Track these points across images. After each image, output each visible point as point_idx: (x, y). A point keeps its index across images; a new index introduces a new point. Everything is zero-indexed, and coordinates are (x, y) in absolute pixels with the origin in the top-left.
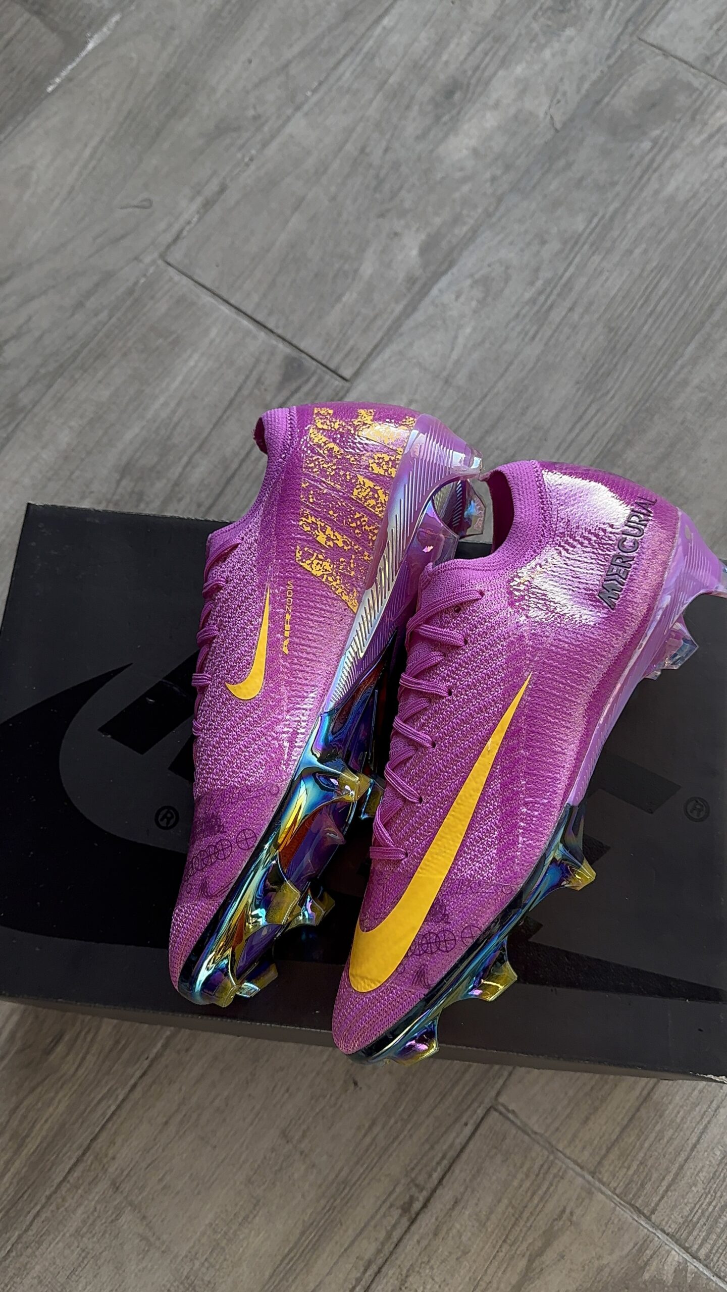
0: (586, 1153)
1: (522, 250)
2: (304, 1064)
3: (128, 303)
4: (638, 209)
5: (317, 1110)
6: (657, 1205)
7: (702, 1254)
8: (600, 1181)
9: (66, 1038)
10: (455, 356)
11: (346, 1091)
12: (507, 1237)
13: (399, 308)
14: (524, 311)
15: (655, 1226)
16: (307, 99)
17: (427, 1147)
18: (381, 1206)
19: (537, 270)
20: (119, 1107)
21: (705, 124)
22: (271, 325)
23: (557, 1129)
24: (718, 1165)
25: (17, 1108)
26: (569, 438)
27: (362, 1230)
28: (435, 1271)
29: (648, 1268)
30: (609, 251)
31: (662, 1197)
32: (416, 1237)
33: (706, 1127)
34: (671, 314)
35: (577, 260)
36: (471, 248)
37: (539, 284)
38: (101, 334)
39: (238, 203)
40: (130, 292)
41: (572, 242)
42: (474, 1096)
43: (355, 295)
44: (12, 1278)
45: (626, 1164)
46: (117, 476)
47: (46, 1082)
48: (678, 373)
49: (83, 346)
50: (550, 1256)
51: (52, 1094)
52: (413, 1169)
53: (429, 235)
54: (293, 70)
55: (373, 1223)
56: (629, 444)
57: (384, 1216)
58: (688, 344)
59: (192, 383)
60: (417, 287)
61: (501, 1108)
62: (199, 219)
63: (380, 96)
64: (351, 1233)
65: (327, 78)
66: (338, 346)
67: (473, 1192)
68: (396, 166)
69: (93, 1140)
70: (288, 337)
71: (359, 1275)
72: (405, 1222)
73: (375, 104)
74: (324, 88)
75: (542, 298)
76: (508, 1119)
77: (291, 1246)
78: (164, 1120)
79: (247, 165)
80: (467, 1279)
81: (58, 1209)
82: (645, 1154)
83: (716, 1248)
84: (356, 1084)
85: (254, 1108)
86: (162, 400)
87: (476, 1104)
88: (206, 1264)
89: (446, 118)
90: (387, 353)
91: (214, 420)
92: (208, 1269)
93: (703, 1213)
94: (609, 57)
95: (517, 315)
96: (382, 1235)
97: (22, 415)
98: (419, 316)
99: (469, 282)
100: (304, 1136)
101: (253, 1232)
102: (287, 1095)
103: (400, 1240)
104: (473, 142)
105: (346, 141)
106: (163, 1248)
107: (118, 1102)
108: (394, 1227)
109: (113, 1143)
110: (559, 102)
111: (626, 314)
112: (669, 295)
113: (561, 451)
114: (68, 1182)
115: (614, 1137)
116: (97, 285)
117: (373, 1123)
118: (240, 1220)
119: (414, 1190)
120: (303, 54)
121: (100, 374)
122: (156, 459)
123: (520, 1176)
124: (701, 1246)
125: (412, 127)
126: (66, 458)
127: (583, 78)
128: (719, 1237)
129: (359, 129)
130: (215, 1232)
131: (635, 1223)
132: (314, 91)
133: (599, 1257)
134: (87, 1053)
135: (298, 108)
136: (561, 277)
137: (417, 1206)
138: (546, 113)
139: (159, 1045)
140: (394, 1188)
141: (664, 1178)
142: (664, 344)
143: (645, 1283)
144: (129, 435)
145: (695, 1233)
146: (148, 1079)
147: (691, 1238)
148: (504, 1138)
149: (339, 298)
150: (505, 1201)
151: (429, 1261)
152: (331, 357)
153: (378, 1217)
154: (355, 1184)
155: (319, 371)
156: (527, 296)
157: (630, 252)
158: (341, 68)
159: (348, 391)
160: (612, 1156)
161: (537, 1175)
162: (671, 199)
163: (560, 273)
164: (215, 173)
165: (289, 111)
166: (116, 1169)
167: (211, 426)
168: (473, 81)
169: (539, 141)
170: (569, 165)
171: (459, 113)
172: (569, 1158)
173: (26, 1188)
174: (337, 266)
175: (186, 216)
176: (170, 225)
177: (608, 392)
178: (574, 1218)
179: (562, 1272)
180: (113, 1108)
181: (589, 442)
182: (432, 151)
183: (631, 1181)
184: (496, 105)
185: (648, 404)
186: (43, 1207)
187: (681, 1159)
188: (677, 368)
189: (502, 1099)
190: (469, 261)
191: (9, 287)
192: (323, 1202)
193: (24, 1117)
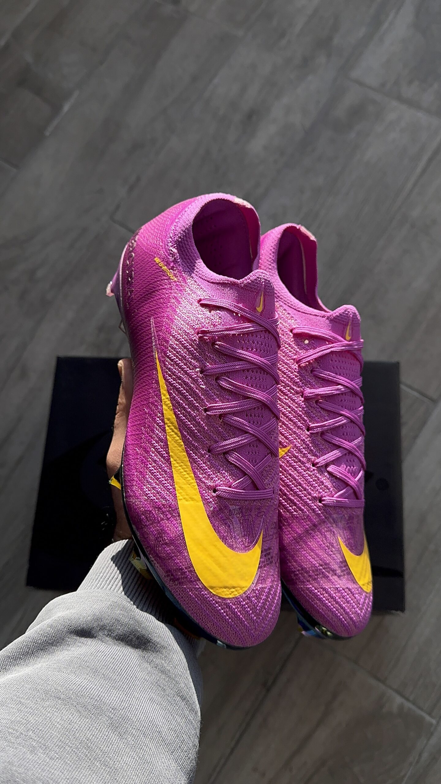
6: (388, 674)
7: (412, 698)
29: (384, 707)
83: (418, 695)
124: (410, 693)
133: (360, 703)
145: (407, 687)
147: (406, 691)
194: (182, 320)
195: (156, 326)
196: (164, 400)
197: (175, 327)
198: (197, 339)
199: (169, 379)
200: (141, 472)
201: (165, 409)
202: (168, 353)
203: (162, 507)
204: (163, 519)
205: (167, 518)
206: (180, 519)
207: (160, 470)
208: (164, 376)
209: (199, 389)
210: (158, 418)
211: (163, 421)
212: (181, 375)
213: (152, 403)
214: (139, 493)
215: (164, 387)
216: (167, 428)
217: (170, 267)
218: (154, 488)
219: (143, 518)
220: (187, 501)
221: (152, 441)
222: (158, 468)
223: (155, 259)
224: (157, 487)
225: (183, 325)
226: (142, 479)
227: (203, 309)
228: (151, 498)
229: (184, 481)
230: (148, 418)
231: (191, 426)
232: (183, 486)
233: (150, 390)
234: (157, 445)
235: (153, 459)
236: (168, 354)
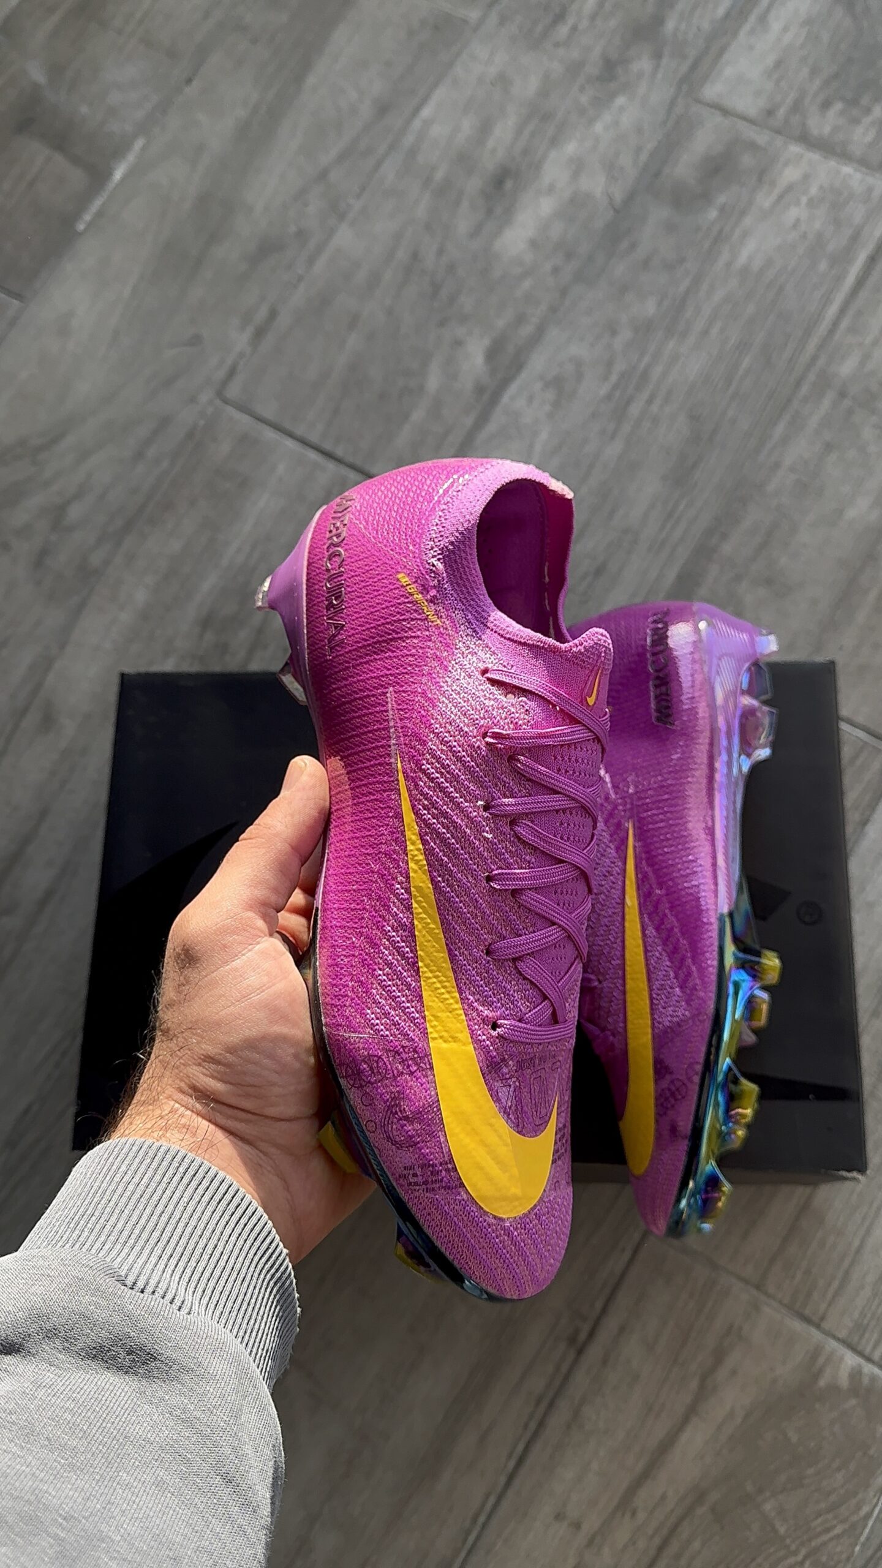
0: (749, 1268)
1: (592, 344)
3: (190, 447)
4: (711, 285)
6: (826, 1311)
8: (766, 1294)
12: (676, 1358)
13: (469, 421)
14: (600, 410)
15: (827, 1333)
16: (350, 206)
17: (587, 1276)
18: (545, 1343)
19: (610, 364)
21: (773, 184)
22: (339, 452)
23: (717, 1246)
26: (661, 539)
27: (531, 1364)
28: (607, 1398)
29: (821, 1375)
30: (684, 335)
31: (829, 1305)
32: (585, 1369)
33: (869, 1230)
35: (651, 347)
36: (540, 347)
37: (614, 378)
38: (166, 484)
39: (290, 329)
40: (190, 435)
41: (644, 329)
42: (628, 1221)
43: (423, 413)
45: (790, 1274)
48: (769, 455)
49: (149, 498)
50: (722, 1373)
52: (575, 1300)
53: (493, 340)
54: (333, 176)
55: (540, 1358)
56: (724, 536)
57: (551, 1349)
58: (775, 424)
59: (264, 525)
60: (486, 396)
62: (253, 351)
63: (426, 196)
64: (519, 1370)
65: (370, 180)
67: (638, 1317)
68: (451, 268)
71: (531, 1410)
72: (572, 1354)
73: (422, 204)
74: (367, 193)
75: (617, 394)
77: (460, 1387)
79: (296, 286)
80: (640, 1404)
82: (809, 1262)
86: (235, 545)
87: (631, 1230)
89: (499, 210)
92: (380, 1419)
93: (873, 1315)
94: (664, 123)
95: (594, 415)
96: (551, 1369)
97: (94, 579)
98: (492, 427)
99: (540, 384)
101: (421, 1380)
103: (569, 1372)
104: (529, 233)
105: (396, 248)
106: (333, 1402)
108: (562, 1360)
110: (616, 179)
111: (707, 399)
112: (750, 376)
113: (653, 553)
115: (775, 1248)
116: (155, 432)
118: (407, 1367)
119: (578, 1322)
120: (342, 157)
121: (170, 526)
122: (236, 609)
123: (684, 1297)
124: (875, 1347)
125: (463, 225)
126: (145, 618)
127: (639, 149)
129: (408, 233)
130: (383, 1382)
131: (805, 1333)
132: (357, 197)
133: (772, 1369)
135: (342, 217)
136: (636, 368)
137: (583, 1336)
138: (603, 193)
140: (558, 1322)
141: (831, 1284)
142: (750, 427)
143: (820, 1390)
144: (206, 587)
145: (867, 1336)
147: (863, 1342)
149: (407, 417)
150: (671, 1323)
151: (600, 1389)
153: (545, 1351)
156: (602, 393)
157: (706, 332)
158: (383, 169)
160: (775, 1268)
161: (701, 1294)
162: (745, 271)
163: (634, 364)
164: (263, 299)
165: (333, 223)
168: (524, 167)
169: (598, 225)
170: (633, 246)
171: (512, 204)
172: (733, 1274)
174: (401, 384)
175: (238, 349)
176: (223, 360)
177: (696, 485)
178: (743, 1333)
179: (735, 1388)
181: (682, 540)
182: (487, 249)
183: (797, 1290)
184: (551, 189)
185: (739, 494)
187: (846, 1263)
188: (766, 451)
190: (538, 363)
191: (63, 445)
192: (488, 1342)
194: (453, 706)
195: (399, 707)
196: (412, 853)
197: (439, 717)
198: (482, 746)
199: (425, 814)
200: (362, 982)
201: (413, 869)
202: (423, 765)
203: (401, 1050)
204: (402, 1073)
205: (410, 1071)
206: (434, 1075)
207: (399, 983)
208: (413, 807)
209: (480, 840)
210: (399, 884)
211: (408, 891)
212: (448, 810)
213: (386, 855)
214: (358, 1020)
215: (413, 827)
216: (415, 905)
217: (429, 597)
218: (386, 1015)
219: (365, 1069)
220: (445, 1041)
221: (384, 926)
222: (395, 977)
223: (400, 576)
224: (393, 1013)
225: (456, 715)
226: (364, 995)
227: (494, 689)
228: (382, 1033)
229: (440, 1004)
230: (376, 881)
231: (461, 905)
232: (439, 1014)
233: (382, 828)
234: (394, 934)
235: (386, 959)
236: (423, 767)
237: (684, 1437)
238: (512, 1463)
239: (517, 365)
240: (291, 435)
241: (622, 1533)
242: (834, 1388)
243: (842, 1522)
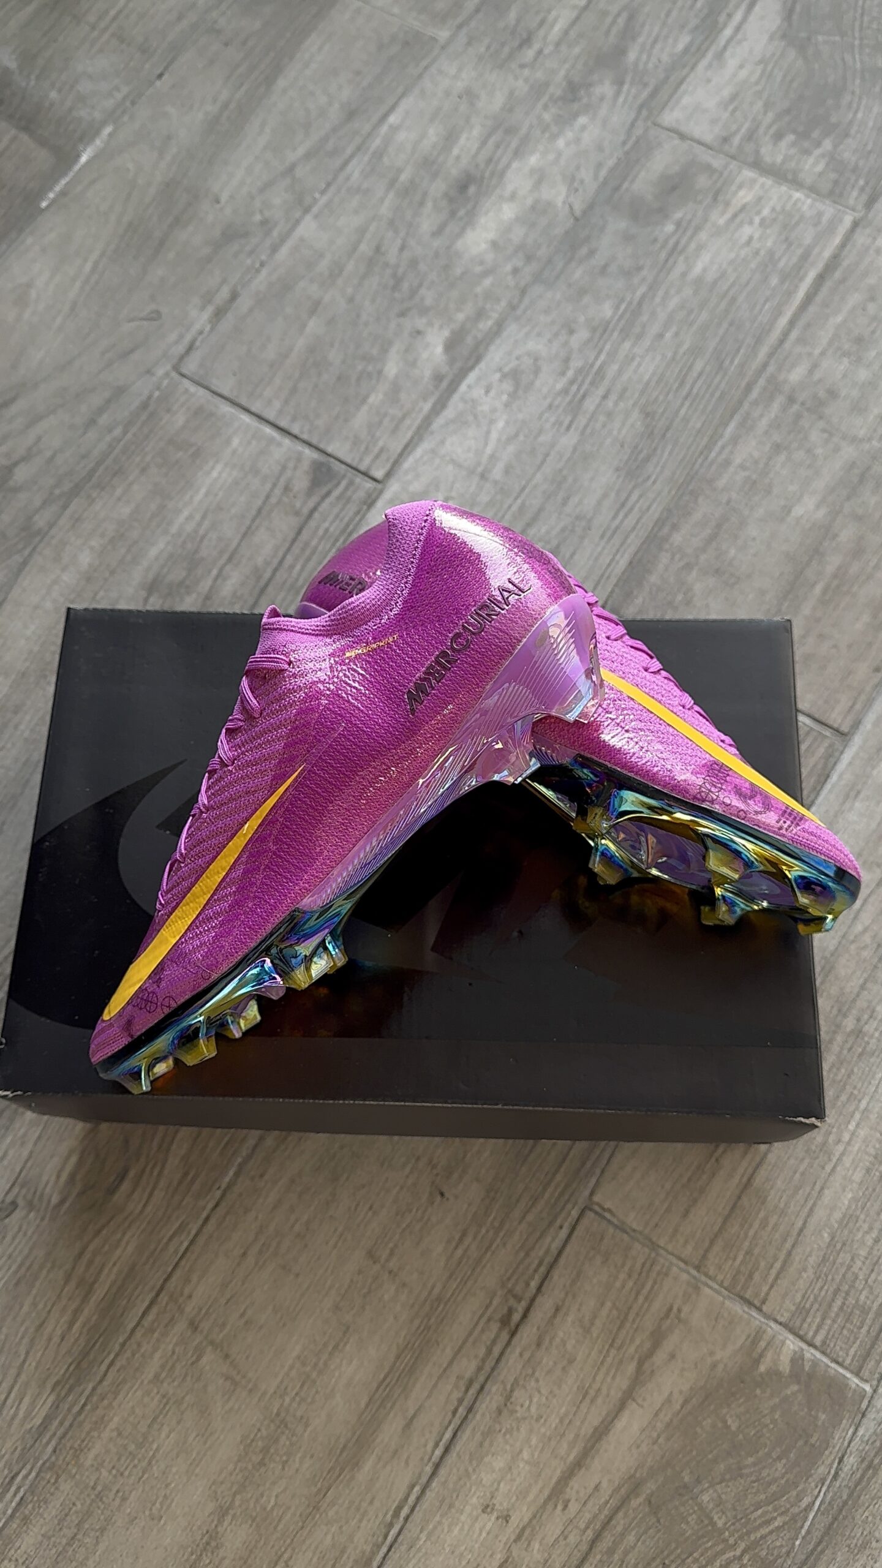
0: (689, 1248)
1: (550, 341)
2: (387, 1179)
3: (144, 417)
4: (667, 293)
5: (404, 1225)
6: (767, 1294)
7: (818, 1341)
8: (706, 1275)
9: (132, 1174)
10: (489, 450)
11: (433, 1203)
12: (613, 1341)
13: (427, 407)
14: (556, 403)
15: (768, 1317)
16: (315, 201)
17: (522, 1254)
18: (477, 1324)
19: (567, 360)
20: (192, 1242)
21: (727, 204)
22: (295, 430)
23: (657, 1225)
24: (828, 1247)
25: (80, 1255)
26: (613, 526)
27: (461, 1348)
28: (541, 1383)
29: (762, 1360)
30: (640, 337)
31: (772, 1286)
32: (518, 1350)
33: (811, 1210)
34: (708, 395)
35: (608, 347)
36: (498, 341)
37: (570, 374)
38: (116, 451)
39: (251, 310)
40: (145, 406)
41: (601, 330)
42: (566, 1197)
43: (381, 396)
44: (88, 1433)
45: (731, 1255)
46: (144, 594)
47: (112, 1223)
48: (720, 453)
49: (99, 464)
50: (660, 1357)
51: (119, 1236)
52: (509, 1279)
53: (453, 332)
54: (299, 172)
55: (471, 1340)
56: (675, 527)
57: (483, 1331)
58: (727, 425)
59: (216, 495)
60: (444, 384)
61: (597, 1208)
62: (212, 329)
63: (391, 195)
64: (449, 1352)
65: (335, 178)
66: (367, 448)
67: (574, 1297)
68: (414, 263)
69: (166, 1280)
70: (314, 441)
71: (460, 1395)
72: (505, 1336)
73: (387, 203)
74: (332, 189)
75: (574, 388)
76: (604, 1218)
77: (386, 1371)
78: (242, 1251)
79: (258, 271)
80: (575, 1389)
81: (133, 1355)
82: (751, 1243)
83: (831, 1333)
84: (442, 1194)
85: (336, 1230)
86: (186, 513)
87: (569, 1206)
88: (298, 1399)
89: (462, 213)
90: (419, 452)
91: (243, 529)
92: (299, 1404)
93: (816, 1299)
94: (624, 143)
95: (550, 406)
96: (482, 1351)
97: (37, 539)
98: (449, 413)
99: (498, 376)
100: (392, 1253)
101: (344, 1362)
102: (370, 1213)
103: (502, 1354)
104: (491, 235)
105: (359, 242)
106: (250, 1386)
107: (191, 1237)
108: (494, 1342)
109: (187, 1280)
110: (577, 190)
111: (661, 398)
112: (703, 377)
113: (605, 539)
114: (143, 1326)
115: (716, 1228)
116: (109, 401)
117: (464, 1234)
118: (330, 1348)
119: (512, 1302)
120: (308, 156)
121: (119, 491)
122: (184, 574)
123: (622, 1276)
124: (816, 1332)
125: (427, 224)
126: (89, 579)
127: (599, 165)
128: (834, 1321)
129: (372, 228)
130: (304, 1364)
131: (746, 1316)
132: (323, 192)
133: (712, 1354)
134: (154, 1188)
135: (307, 210)
136: (592, 365)
137: (516, 1317)
138: (564, 202)
139: (231, 1173)
140: (491, 1302)
141: (772, 1267)
142: (703, 425)
143: (761, 1375)
144: (153, 552)
145: (809, 1320)
146: (221, 1210)
147: (805, 1325)
148: (602, 1239)
149: (364, 400)
150: (609, 1304)
151: (533, 1373)
152: (361, 460)
153: (476, 1333)
154: (449, 1299)
155: (349, 475)
156: (559, 386)
157: (661, 336)
158: (349, 168)
159: (381, 492)
160: (716, 1248)
161: (640, 1274)
162: (699, 281)
163: (590, 362)
164: (224, 281)
165: (298, 215)
166: (193, 1309)
167: (239, 536)
168: (487, 174)
169: (559, 231)
170: (592, 253)
171: (474, 207)
172: (672, 1254)
173: (97, 1336)
174: (360, 368)
175: (197, 327)
176: (181, 337)
177: (649, 477)
178: (682, 1315)
179: (673, 1372)
180: (185, 1244)
181: (634, 528)
182: (448, 248)
183: (738, 1272)
184: (513, 197)
185: (690, 488)
186: (117, 1355)
187: (788, 1245)
188: (717, 449)
189: (597, 1198)
190: (496, 355)
191: (14, 409)
192: (417, 1322)
193: (90, 1263)
237: (620, 1424)
238: (438, 1453)
239: (475, 357)
240: (247, 411)
241: (553, 1528)
242: (774, 1373)
243: (782, 1514)
